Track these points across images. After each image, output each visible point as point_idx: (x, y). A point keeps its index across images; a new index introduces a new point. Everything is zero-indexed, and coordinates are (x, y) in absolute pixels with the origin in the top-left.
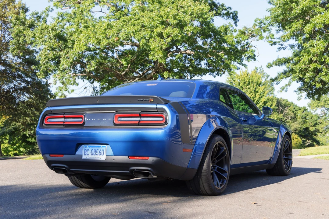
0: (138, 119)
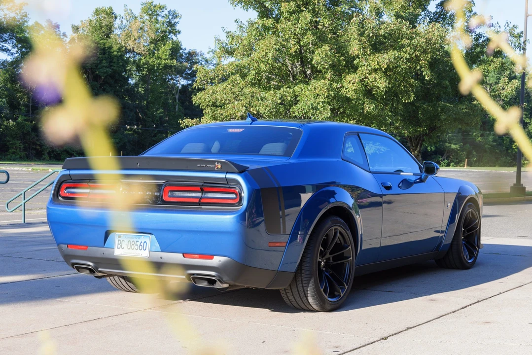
0: (199, 195)
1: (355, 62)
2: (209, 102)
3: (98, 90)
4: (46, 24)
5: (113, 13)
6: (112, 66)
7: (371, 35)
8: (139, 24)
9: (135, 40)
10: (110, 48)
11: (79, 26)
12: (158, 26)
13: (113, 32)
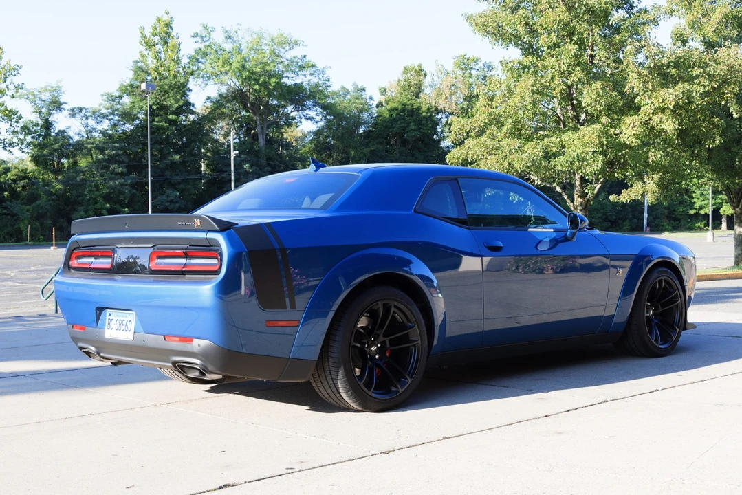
0: (183, 261)
1: (636, 101)
2: (459, 158)
3: (406, 157)
4: (352, 88)
5: (421, 70)
6: (420, 128)
7: (652, 66)
8: (450, 81)
9: (446, 98)
10: (419, 108)
11: (387, 87)
12: (471, 80)
13: (423, 91)
